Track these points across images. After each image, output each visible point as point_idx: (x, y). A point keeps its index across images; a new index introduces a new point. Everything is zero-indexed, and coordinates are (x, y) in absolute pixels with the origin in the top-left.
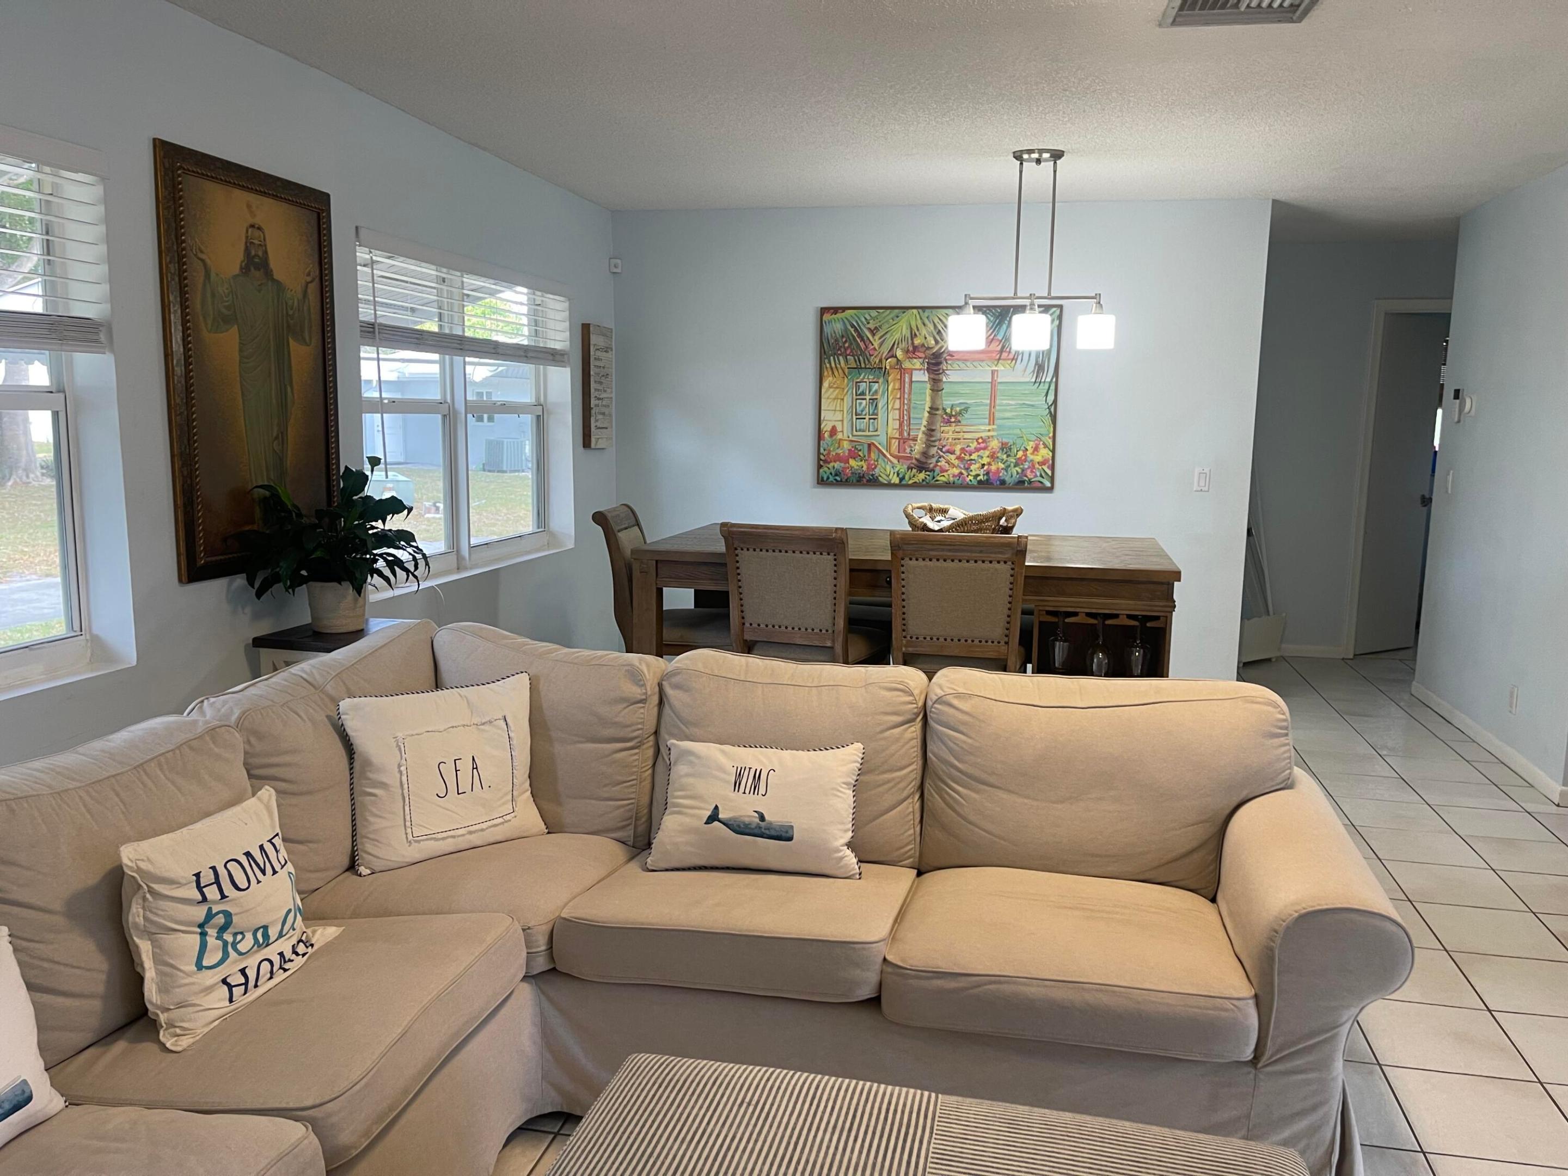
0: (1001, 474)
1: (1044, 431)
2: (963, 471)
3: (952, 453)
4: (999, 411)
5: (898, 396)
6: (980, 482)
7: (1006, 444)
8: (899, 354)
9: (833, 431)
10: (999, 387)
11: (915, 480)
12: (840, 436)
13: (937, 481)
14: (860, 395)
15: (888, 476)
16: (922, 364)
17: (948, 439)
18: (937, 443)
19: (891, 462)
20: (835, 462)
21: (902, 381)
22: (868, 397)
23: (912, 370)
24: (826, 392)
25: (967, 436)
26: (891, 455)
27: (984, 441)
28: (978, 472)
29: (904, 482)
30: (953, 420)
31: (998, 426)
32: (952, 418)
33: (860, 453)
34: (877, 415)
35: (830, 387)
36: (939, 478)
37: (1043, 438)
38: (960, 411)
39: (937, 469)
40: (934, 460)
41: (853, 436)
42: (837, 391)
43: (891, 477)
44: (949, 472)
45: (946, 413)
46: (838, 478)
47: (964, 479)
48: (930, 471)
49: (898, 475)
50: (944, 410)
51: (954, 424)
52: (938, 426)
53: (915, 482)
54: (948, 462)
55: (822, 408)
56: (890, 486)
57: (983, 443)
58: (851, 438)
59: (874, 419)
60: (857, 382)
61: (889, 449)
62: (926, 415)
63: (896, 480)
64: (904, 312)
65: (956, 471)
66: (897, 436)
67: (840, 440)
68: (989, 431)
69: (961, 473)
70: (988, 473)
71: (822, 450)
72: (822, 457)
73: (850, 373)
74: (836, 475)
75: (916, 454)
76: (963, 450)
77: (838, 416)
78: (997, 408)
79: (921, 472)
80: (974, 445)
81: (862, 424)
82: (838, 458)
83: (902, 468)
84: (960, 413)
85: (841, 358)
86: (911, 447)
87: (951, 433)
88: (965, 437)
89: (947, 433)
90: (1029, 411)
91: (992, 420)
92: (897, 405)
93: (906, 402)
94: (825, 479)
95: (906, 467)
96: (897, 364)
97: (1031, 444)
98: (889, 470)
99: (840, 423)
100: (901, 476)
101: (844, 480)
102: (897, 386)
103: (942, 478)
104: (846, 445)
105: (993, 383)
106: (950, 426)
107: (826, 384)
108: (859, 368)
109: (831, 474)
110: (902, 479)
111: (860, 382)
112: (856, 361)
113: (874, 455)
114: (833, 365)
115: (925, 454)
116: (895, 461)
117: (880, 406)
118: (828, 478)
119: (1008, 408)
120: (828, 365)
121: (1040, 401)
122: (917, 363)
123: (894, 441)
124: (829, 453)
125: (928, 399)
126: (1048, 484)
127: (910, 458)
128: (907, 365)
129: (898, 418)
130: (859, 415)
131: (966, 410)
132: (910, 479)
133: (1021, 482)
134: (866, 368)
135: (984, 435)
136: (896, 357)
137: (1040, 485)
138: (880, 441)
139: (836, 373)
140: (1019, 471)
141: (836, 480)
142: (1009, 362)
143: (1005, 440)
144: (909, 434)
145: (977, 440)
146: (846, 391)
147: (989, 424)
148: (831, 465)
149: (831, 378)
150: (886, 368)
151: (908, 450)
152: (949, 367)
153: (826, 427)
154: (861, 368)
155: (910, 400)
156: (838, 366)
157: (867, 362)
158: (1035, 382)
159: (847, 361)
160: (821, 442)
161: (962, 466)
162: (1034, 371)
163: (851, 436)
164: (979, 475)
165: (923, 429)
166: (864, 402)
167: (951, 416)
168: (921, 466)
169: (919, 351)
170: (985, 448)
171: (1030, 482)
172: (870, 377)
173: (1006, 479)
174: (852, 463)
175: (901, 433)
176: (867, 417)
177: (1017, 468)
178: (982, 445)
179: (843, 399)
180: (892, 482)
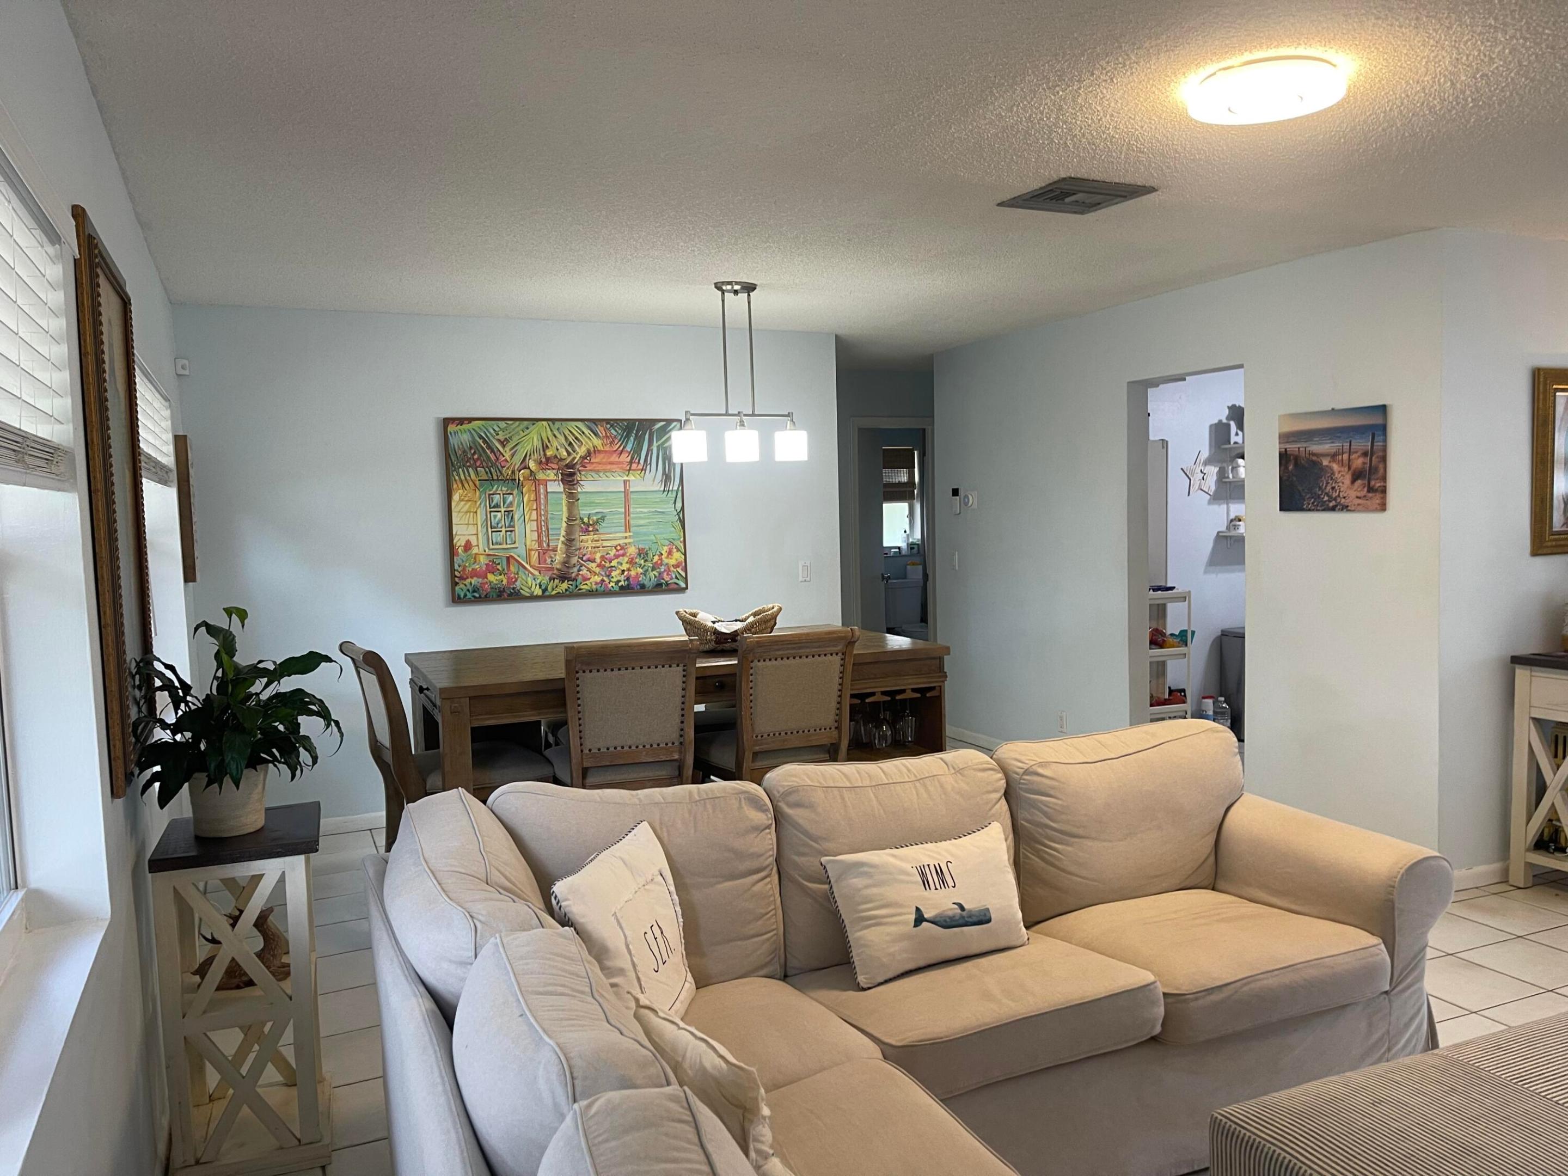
0: (640, 579)
1: (674, 536)
2: (605, 579)
3: (593, 561)
4: (635, 518)
5: (535, 508)
6: (622, 588)
7: (643, 549)
8: (532, 465)
9: (468, 546)
10: (632, 496)
11: (558, 590)
12: (475, 550)
13: (580, 589)
14: (494, 507)
15: (530, 588)
16: (556, 475)
17: (588, 547)
18: (577, 552)
19: (532, 574)
20: (472, 577)
21: (537, 492)
22: (503, 510)
23: (546, 481)
24: (457, 504)
25: (606, 544)
26: (531, 566)
27: (622, 548)
28: (619, 578)
29: (547, 593)
30: (591, 529)
31: (633, 532)
32: (590, 527)
33: (499, 567)
34: (514, 527)
35: (461, 500)
36: (582, 587)
37: (675, 543)
38: (598, 519)
39: (580, 578)
40: (575, 570)
41: (489, 549)
42: (470, 503)
43: (533, 589)
44: (591, 580)
45: (584, 523)
46: (477, 595)
47: (606, 585)
48: (573, 581)
49: (540, 586)
50: (582, 519)
51: (592, 533)
52: (577, 536)
53: (559, 593)
54: (589, 570)
55: (454, 522)
56: (533, 598)
57: (621, 550)
58: (488, 552)
59: (511, 531)
60: (489, 495)
61: (529, 562)
62: (564, 525)
63: (538, 592)
64: (534, 424)
65: (598, 579)
66: (536, 546)
67: (476, 554)
68: (626, 538)
69: (603, 581)
70: (628, 579)
71: (456, 567)
72: (457, 573)
73: (481, 486)
74: (474, 591)
75: (557, 565)
76: (602, 557)
77: (472, 530)
78: (632, 515)
79: (563, 582)
80: (613, 552)
81: (498, 537)
82: (475, 574)
83: (544, 579)
84: (597, 522)
85: (470, 470)
86: (551, 557)
87: (590, 542)
88: (604, 545)
89: (587, 542)
91: (628, 527)
92: (534, 516)
93: (543, 513)
94: (462, 596)
95: (547, 578)
96: (531, 475)
97: (666, 548)
98: (530, 582)
99: (474, 537)
100: (543, 587)
101: (483, 596)
102: (533, 497)
103: (585, 587)
104: (483, 560)
105: (626, 493)
106: (588, 535)
107: (456, 497)
108: (491, 480)
109: (468, 590)
110: (544, 591)
111: (493, 494)
112: (487, 473)
113: (513, 568)
114: (463, 477)
115: (566, 563)
116: (536, 573)
117: (516, 517)
118: (465, 595)
119: (642, 515)
120: (457, 478)
121: (669, 508)
122: (551, 474)
123: (533, 552)
124: (464, 569)
125: (565, 509)
126: (683, 585)
127: (552, 569)
128: (541, 476)
129: (536, 529)
130: (495, 528)
131: (603, 518)
132: (553, 589)
133: (659, 585)
134: (498, 480)
135: (621, 542)
136: (529, 468)
137: (676, 586)
138: (519, 553)
139: (466, 485)
140: (657, 574)
141: (474, 596)
142: (639, 472)
144: (548, 545)
145: (615, 547)
146: (478, 503)
147: (626, 532)
148: (468, 581)
149: (461, 491)
150: (519, 480)
151: (549, 561)
152: (583, 478)
153: (459, 541)
154: (493, 480)
155: (546, 511)
156: (468, 478)
157: (499, 474)
158: (664, 491)
159: (477, 473)
160: (455, 558)
161: (603, 573)
162: (662, 481)
163: (487, 550)
164: (619, 581)
165: (562, 539)
166: (499, 514)
167: (588, 525)
168: (563, 578)
169: (552, 462)
170: (623, 555)
171: (667, 584)
172: (503, 489)
173: (646, 583)
174: (491, 577)
175: (540, 544)
176: (504, 530)
177: (654, 572)
178: (621, 552)
179: (476, 512)
180: (535, 594)
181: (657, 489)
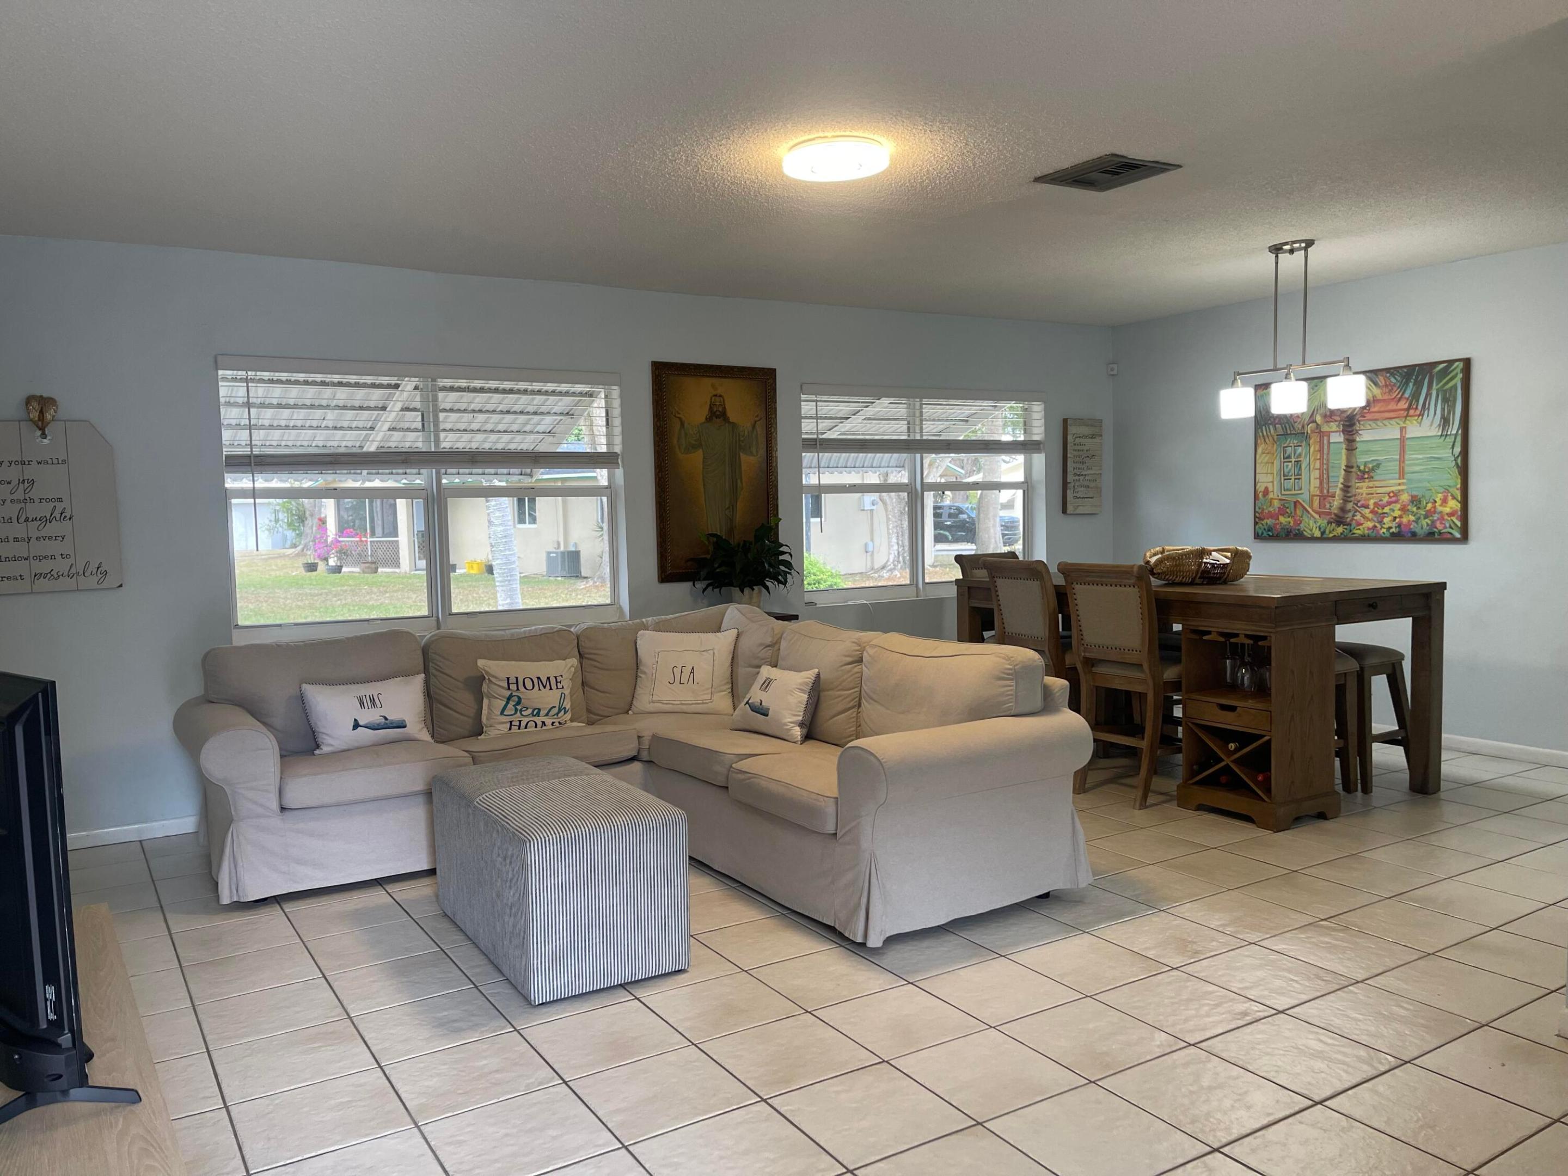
0: (1412, 527)
1: (1451, 483)
2: (1377, 525)
3: (1367, 507)
4: (1410, 465)
5: (1318, 457)
6: (1393, 534)
7: (1416, 496)
8: (1318, 419)
9: (1266, 492)
11: (1335, 533)
12: (1271, 495)
13: (1354, 534)
14: (1287, 458)
15: (1311, 530)
16: (1338, 426)
17: (1362, 494)
18: (1352, 499)
19: (1313, 517)
20: (1268, 519)
21: (1321, 442)
22: (1293, 460)
23: (1330, 432)
24: (1260, 456)
25: (1380, 490)
26: (1313, 511)
27: (1395, 495)
28: (1390, 525)
29: (1325, 536)
30: (1366, 476)
32: (1366, 474)
33: (1288, 510)
34: (1301, 475)
35: (1263, 453)
36: (1355, 532)
37: (1451, 490)
38: (1373, 467)
39: (1354, 522)
40: (1350, 515)
41: (1282, 495)
42: (1268, 456)
43: (1313, 531)
44: (1364, 525)
45: (1360, 470)
46: (1271, 534)
47: (1378, 531)
48: (1347, 525)
49: (1320, 530)
50: (1358, 467)
51: (1367, 480)
52: (1353, 483)
53: (1335, 536)
54: (1363, 516)
55: (1257, 472)
56: (1313, 539)
57: (1394, 497)
58: (1280, 497)
59: (1299, 479)
60: (1284, 447)
61: (1311, 506)
62: (1343, 472)
63: (1317, 534)
64: (1321, 382)
65: (1370, 524)
66: (1318, 493)
67: (1272, 499)
68: (1400, 484)
69: (1375, 527)
70: (1399, 526)
71: (1257, 510)
72: (1257, 515)
73: (1278, 440)
74: (1269, 531)
75: (1335, 509)
76: (1376, 504)
77: (1270, 478)
79: (1339, 526)
80: (1386, 499)
81: (1289, 484)
82: (1271, 516)
83: (1323, 522)
84: (1373, 469)
85: (1271, 427)
86: (1330, 503)
87: (1365, 489)
88: (1378, 492)
89: (1362, 489)
90: (1436, 464)
91: (1402, 474)
92: (1318, 465)
93: (1325, 462)
94: (1260, 534)
95: (1326, 521)
96: (1317, 428)
97: (1440, 495)
98: (1312, 525)
99: (1271, 484)
100: (1322, 530)
101: (1275, 535)
102: (1317, 448)
103: (1358, 532)
104: (1276, 504)
105: (1403, 440)
106: (1364, 482)
107: (1260, 450)
108: (1286, 435)
109: (1265, 529)
110: (1323, 533)
111: (1286, 447)
112: (1283, 429)
113: (1299, 512)
114: (1265, 434)
115: (1343, 509)
116: (1317, 516)
117: (1303, 467)
118: (1262, 533)
119: (1416, 462)
120: (1261, 434)
121: (1446, 453)
122: (1334, 426)
123: (1315, 498)
124: (1262, 512)
125: (1344, 457)
126: (1458, 535)
127: (1330, 513)
128: (1325, 428)
129: (1318, 477)
130: (1287, 476)
131: (1378, 466)
132: (1330, 532)
133: (1431, 534)
134: (1291, 434)
135: (1393, 489)
136: (1316, 422)
137: (1449, 536)
138: (1304, 498)
139: (1267, 440)
140: (1429, 522)
141: (1268, 535)
142: (1417, 418)
143: (1415, 493)
144: (1328, 491)
145: (1389, 494)
146: (1275, 455)
147: (1400, 479)
148: (1265, 521)
149: (1263, 445)
150: (1307, 433)
151: (1328, 506)
152: (1362, 427)
153: (1261, 488)
155: (1328, 460)
156: (1269, 434)
157: (1292, 429)
158: (1441, 435)
159: (1275, 429)
160: (1257, 502)
161: (1375, 519)
162: (1439, 425)
163: (1280, 495)
164: (1391, 528)
165: (1340, 486)
166: (1290, 464)
167: (1364, 472)
168: (1340, 521)
169: (1335, 415)
170: (1396, 502)
171: (1440, 533)
172: (1295, 442)
173: (1417, 530)
174: (1282, 519)
175: (1321, 491)
176: (1293, 477)
177: (1427, 520)
178: (1394, 499)
179: (1273, 463)
180: (1315, 536)
181: (1434, 434)
